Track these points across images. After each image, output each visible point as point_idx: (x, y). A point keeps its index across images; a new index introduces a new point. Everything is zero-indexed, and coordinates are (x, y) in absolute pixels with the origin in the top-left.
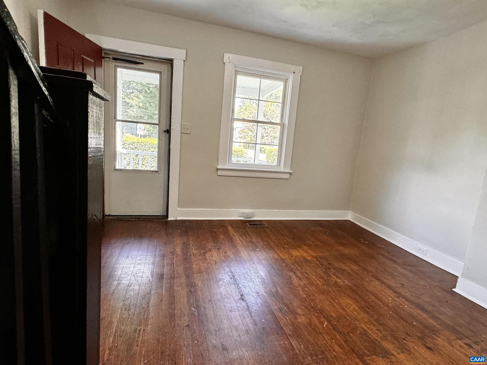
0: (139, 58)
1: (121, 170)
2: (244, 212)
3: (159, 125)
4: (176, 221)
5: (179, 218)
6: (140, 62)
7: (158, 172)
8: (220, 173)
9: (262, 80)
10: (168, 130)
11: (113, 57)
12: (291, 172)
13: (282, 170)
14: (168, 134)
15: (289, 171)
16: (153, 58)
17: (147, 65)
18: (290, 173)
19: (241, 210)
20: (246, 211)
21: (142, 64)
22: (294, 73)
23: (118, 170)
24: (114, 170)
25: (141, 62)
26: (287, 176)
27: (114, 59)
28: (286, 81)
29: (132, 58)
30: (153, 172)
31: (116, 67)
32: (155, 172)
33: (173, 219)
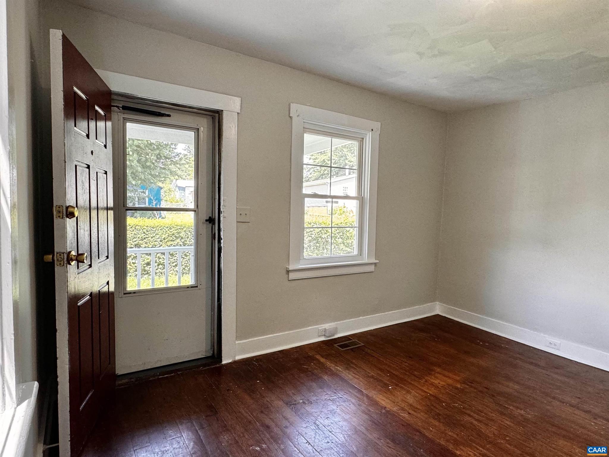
0: (167, 108)
1: (134, 293)
2: (325, 329)
3: (197, 211)
4: (235, 362)
5: (238, 358)
6: (165, 114)
7: (197, 287)
8: (292, 276)
9: (333, 139)
10: (210, 217)
11: (123, 106)
12: (377, 261)
13: (366, 261)
14: (211, 225)
15: (374, 261)
16: (190, 107)
17: (175, 118)
18: (375, 264)
19: (320, 327)
20: (328, 326)
21: (169, 116)
22: (372, 130)
23: (130, 293)
24: (124, 294)
25: (167, 113)
26: (372, 268)
27: (125, 108)
28: (361, 141)
29: (153, 107)
30: (188, 287)
31: (125, 120)
32: (192, 287)
33: (230, 361)
